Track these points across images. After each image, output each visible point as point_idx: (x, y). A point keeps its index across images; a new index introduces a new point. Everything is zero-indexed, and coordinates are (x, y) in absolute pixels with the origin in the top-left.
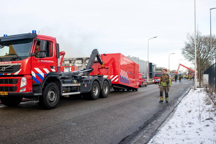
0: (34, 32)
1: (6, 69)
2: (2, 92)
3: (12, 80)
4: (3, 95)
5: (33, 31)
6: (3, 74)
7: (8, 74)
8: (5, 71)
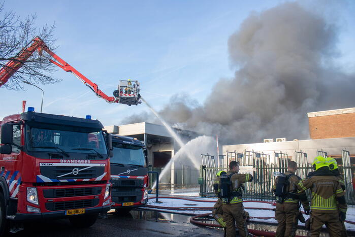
0: (89, 117)
1: (79, 172)
2: (73, 211)
3: (91, 189)
4: (76, 214)
5: (87, 116)
6: (75, 180)
7: (84, 180)
8: (77, 176)
